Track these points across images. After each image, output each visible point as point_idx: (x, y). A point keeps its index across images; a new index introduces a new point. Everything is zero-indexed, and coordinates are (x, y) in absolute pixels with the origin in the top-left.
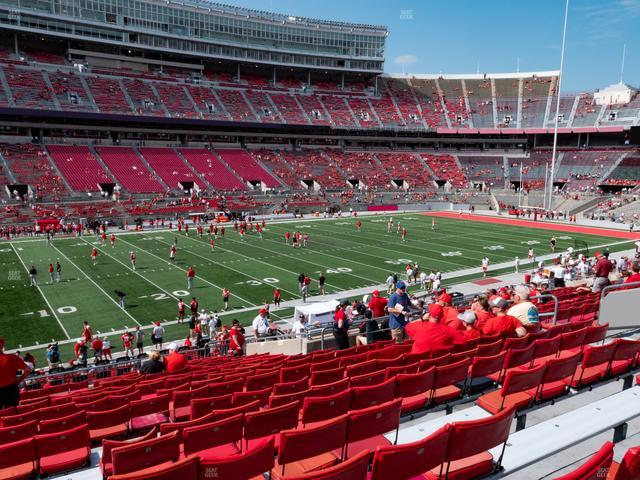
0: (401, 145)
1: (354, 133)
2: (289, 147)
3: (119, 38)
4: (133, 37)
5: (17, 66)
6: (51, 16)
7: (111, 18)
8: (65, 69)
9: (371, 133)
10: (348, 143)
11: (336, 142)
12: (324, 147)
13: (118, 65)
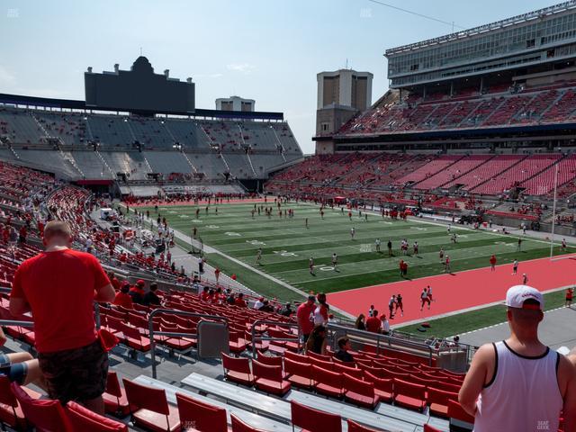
3: (538, 58)
4: (551, 52)
5: (470, 101)
6: (488, 59)
7: (531, 43)
8: (497, 95)
13: (552, 80)
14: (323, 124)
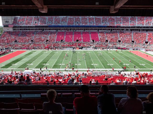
0: (143, 30)
1: (129, 27)
2: (110, 31)
9: (134, 27)
10: (127, 30)
11: (123, 30)
12: (119, 31)
14: (6, 20)
